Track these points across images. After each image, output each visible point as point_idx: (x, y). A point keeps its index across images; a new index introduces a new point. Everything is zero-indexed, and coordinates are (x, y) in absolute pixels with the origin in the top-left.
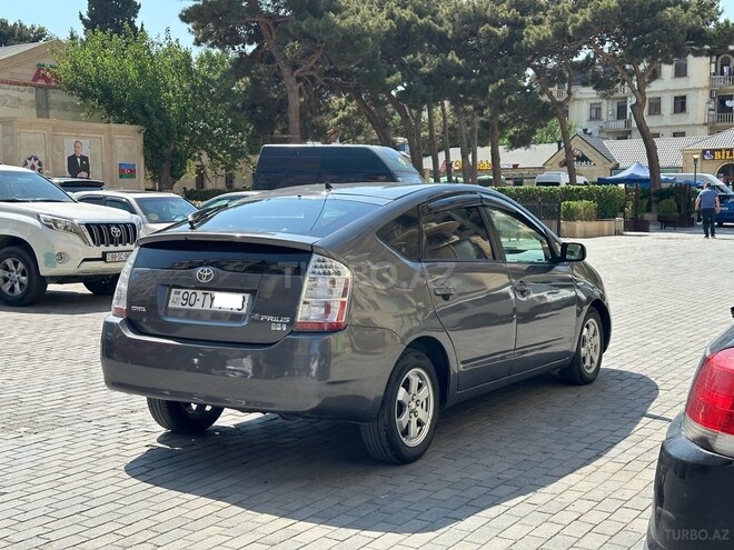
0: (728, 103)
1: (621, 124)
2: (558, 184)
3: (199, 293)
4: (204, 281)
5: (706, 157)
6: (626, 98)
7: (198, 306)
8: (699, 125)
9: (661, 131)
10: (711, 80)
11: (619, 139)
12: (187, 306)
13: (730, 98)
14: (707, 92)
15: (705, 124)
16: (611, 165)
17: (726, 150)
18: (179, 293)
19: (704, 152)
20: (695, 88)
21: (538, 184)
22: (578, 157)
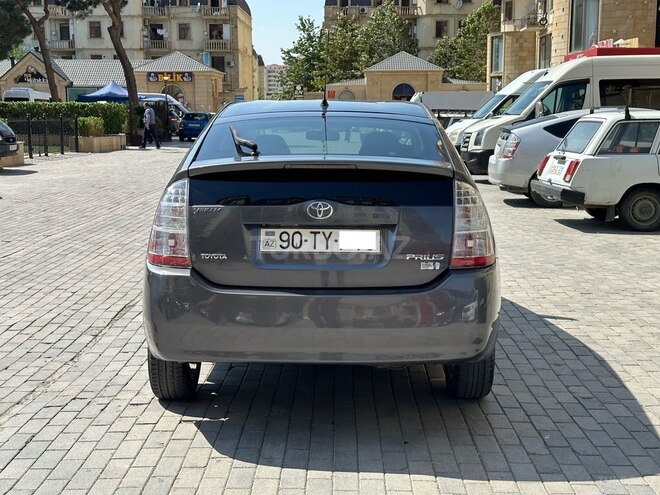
0: (159, 31)
1: (65, 45)
2: (27, 100)
3: (306, 233)
4: (320, 217)
5: (151, 79)
6: (68, 20)
7: (306, 248)
8: (136, 50)
9: (103, 53)
10: (144, 9)
11: (63, 58)
12: (291, 249)
13: (161, 27)
14: (140, 20)
15: (141, 49)
16: (66, 83)
17: (177, 73)
18: (273, 234)
19: (149, 74)
20: (130, 16)
21: (6, 99)
22: (32, 73)
